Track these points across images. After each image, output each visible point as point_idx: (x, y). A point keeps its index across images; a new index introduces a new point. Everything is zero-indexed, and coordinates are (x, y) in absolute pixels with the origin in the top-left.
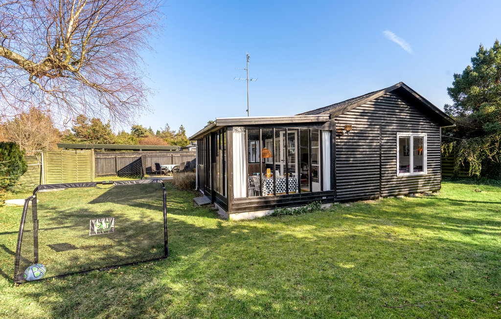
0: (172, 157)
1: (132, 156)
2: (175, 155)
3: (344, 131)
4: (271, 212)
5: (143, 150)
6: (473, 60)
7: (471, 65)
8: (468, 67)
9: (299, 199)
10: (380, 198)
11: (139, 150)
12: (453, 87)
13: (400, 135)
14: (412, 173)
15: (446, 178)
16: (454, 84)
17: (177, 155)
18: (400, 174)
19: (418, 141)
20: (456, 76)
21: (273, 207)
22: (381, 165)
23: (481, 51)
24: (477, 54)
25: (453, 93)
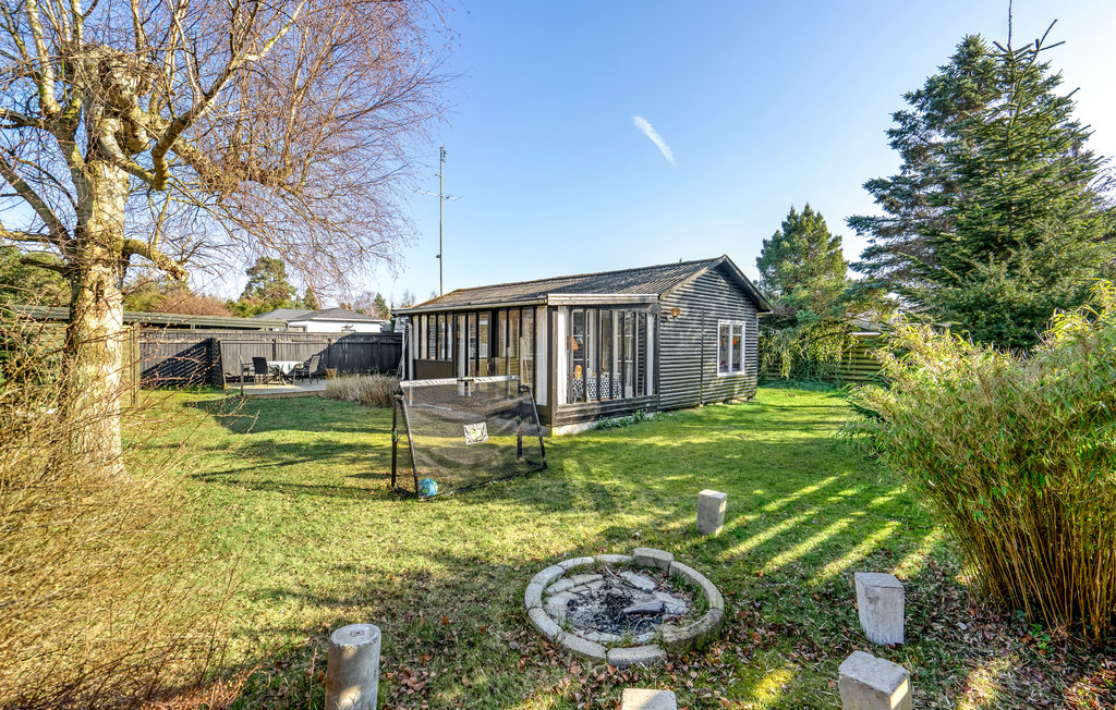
0: (274, 345)
1: (176, 341)
2: (280, 341)
3: (669, 316)
4: (595, 424)
5: (197, 327)
6: (784, 225)
7: (782, 232)
8: (778, 232)
9: (623, 406)
10: (701, 406)
11: (188, 327)
12: (761, 256)
13: (721, 322)
14: (731, 373)
15: (762, 383)
16: (762, 252)
17: (285, 341)
18: (719, 375)
19: (737, 329)
20: (765, 242)
21: (597, 417)
22: (702, 362)
23: (792, 216)
24: (789, 218)
25: (762, 264)
